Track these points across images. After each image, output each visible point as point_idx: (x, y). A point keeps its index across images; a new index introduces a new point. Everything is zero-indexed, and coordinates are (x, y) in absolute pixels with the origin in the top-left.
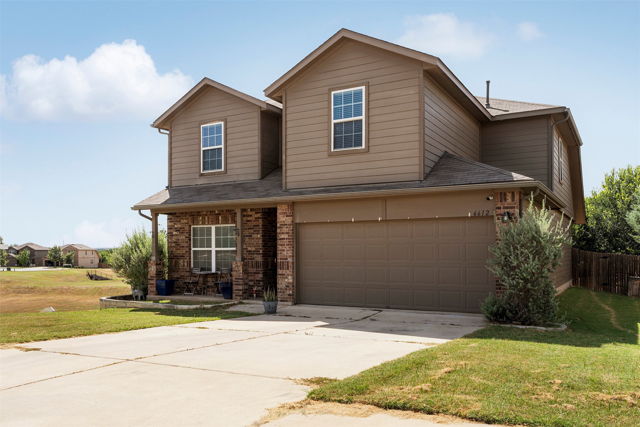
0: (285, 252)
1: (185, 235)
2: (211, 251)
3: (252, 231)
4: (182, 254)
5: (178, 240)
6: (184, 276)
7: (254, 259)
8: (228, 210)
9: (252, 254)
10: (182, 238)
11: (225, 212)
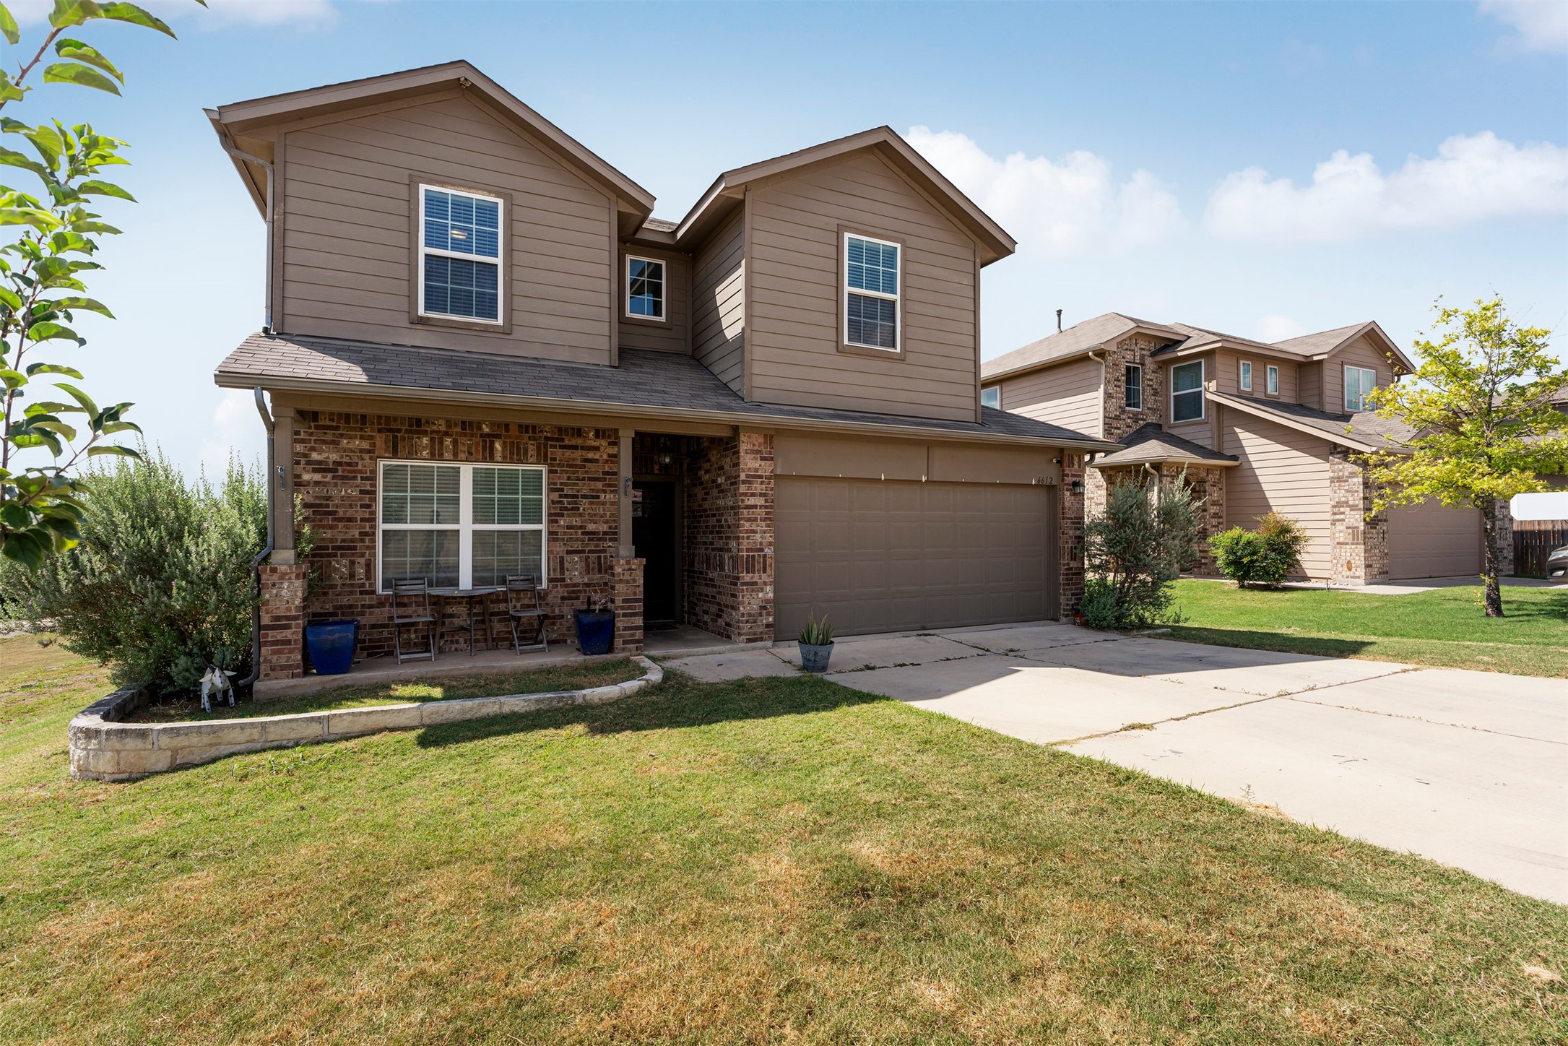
0: (758, 535)
1: (357, 486)
2: (458, 531)
3: (599, 485)
4: (343, 541)
5: (328, 498)
6: (350, 606)
7: (604, 551)
8: (527, 427)
9: (600, 539)
10: (343, 493)
11: (514, 431)
